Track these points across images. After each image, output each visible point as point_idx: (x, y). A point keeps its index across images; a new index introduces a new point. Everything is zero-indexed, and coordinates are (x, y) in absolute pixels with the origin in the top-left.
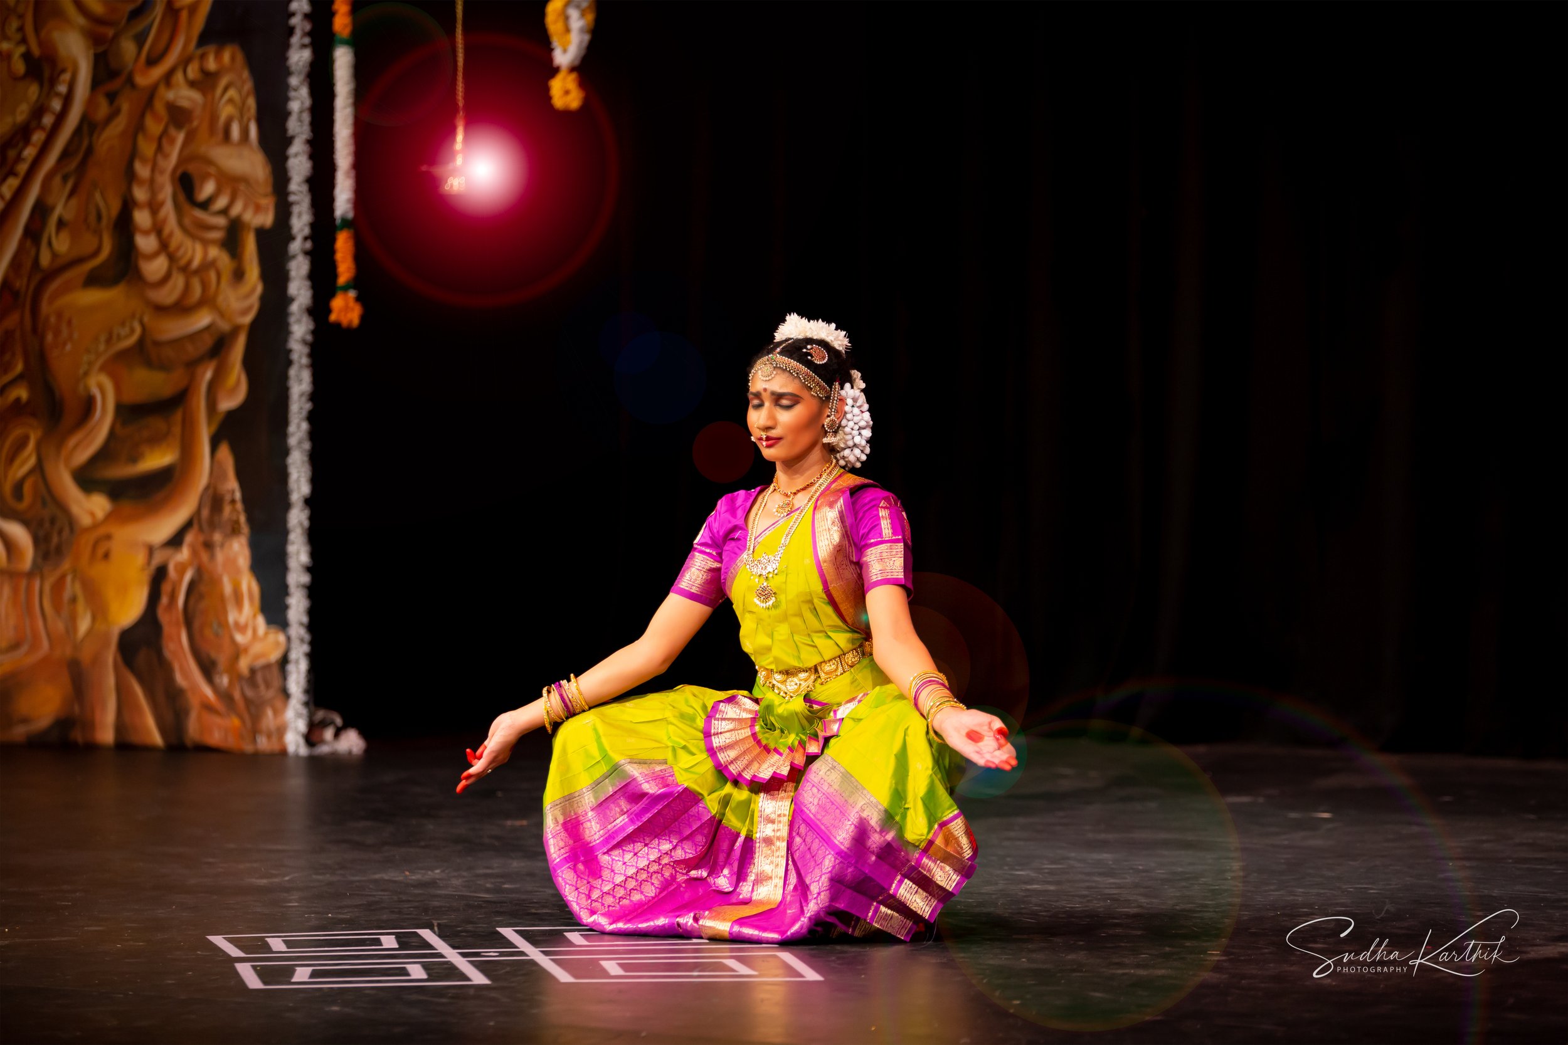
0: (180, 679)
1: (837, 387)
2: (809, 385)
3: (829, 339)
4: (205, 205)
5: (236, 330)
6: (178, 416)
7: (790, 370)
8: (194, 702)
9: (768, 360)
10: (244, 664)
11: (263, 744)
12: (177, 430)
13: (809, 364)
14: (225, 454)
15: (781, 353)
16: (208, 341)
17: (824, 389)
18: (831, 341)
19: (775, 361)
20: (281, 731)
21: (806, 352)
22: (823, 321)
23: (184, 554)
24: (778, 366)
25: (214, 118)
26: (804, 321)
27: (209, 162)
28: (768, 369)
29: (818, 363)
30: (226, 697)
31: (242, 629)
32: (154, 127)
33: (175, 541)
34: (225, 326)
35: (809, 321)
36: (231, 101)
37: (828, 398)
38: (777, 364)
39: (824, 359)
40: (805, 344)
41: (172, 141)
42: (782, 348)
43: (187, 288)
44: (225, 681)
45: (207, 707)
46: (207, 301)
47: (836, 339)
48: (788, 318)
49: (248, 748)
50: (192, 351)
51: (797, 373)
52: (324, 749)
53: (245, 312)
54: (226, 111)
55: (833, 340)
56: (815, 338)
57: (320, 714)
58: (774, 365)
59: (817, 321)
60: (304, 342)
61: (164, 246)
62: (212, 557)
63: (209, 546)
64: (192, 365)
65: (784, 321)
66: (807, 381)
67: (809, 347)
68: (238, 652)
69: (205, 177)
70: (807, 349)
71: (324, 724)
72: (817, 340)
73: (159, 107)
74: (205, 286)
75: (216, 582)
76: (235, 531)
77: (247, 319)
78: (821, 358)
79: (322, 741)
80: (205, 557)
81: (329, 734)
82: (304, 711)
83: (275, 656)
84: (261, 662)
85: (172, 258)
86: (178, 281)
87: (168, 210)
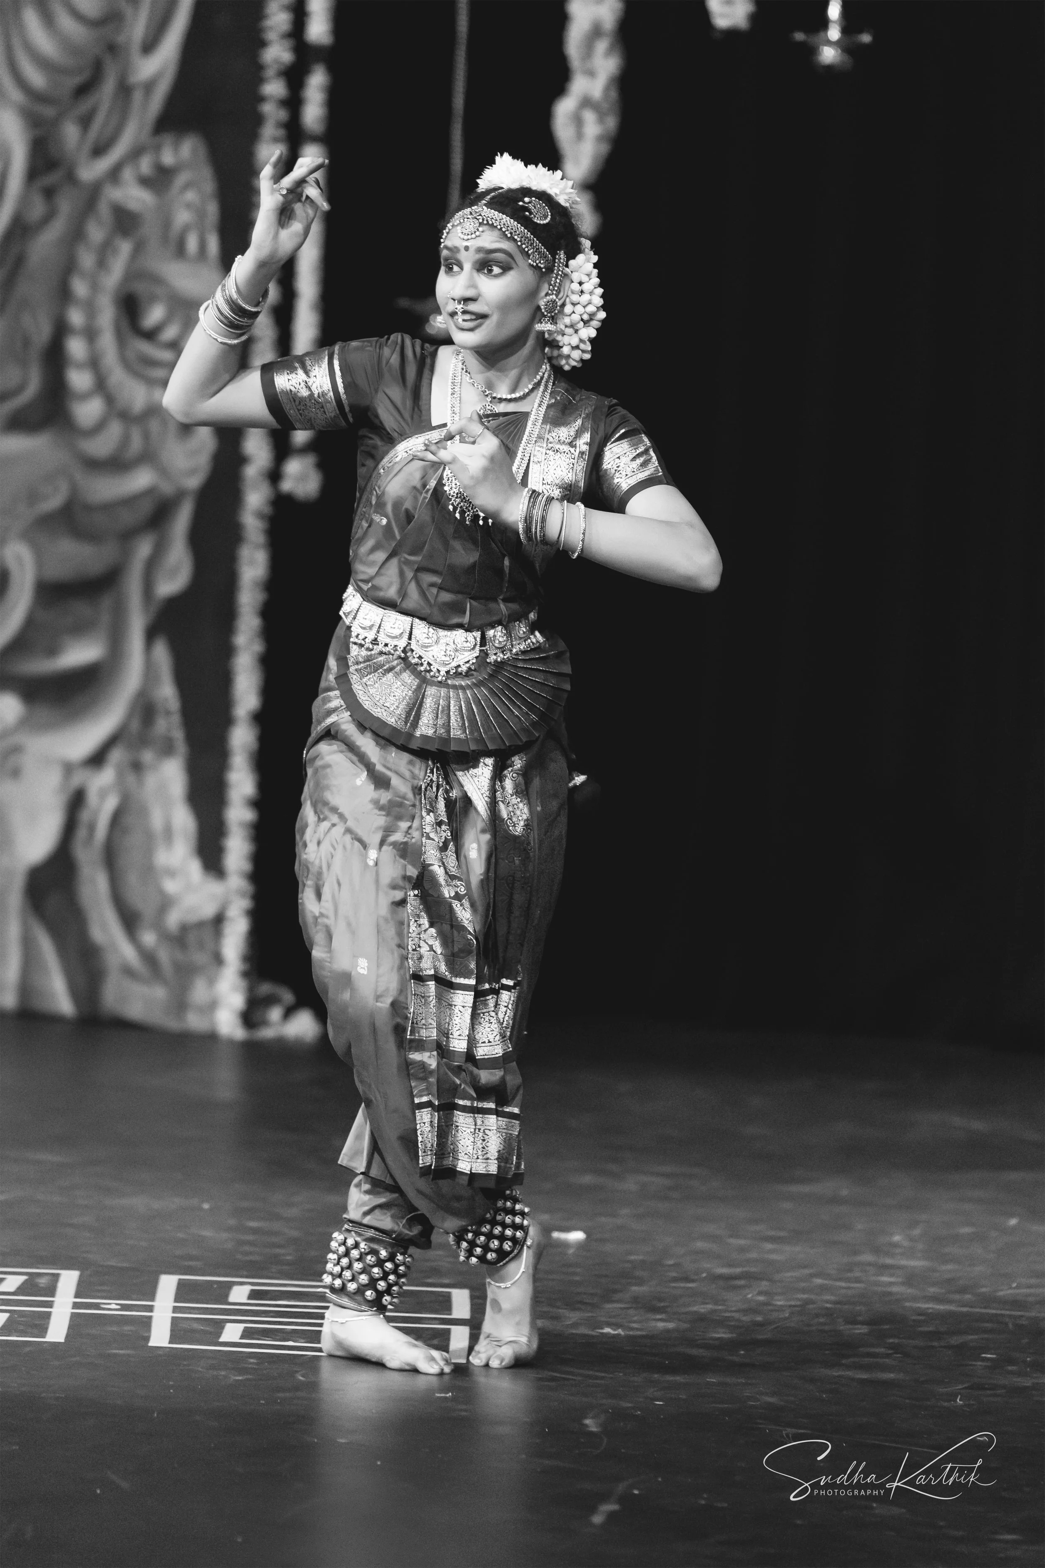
0: (97, 934)
1: (562, 256)
2: (526, 249)
3: (552, 191)
4: (150, 335)
5: (180, 495)
6: (106, 602)
7: (501, 228)
8: (112, 962)
9: (471, 213)
10: (173, 919)
11: (194, 1022)
12: (105, 618)
13: (527, 223)
14: (162, 652)
15: (490, 205)
16: (146, 508)
17: (545, 257)
18: (556, 194)
19: (480, 215)
20: (212, 1006)
21: (522, 206)
22: (544, 166)
23: (106, 777)
24: (485, 222)
25: (167, 224)
26: (519, 164)
27: (157, 280)
28: (470, 225)
29: (538, 222)
30: (149, 958)
31: (171, 873)
32: (96, 233)
33: (97, 760)
34: (167, 489)
35: (526, 166)
36: (188, 206)
37: (550, 270)
38: (483, 220)
39: (546, 218)
40: (520, 196)
41: (115, 251)
42: (491, 199)
43: (125, 441)
44: (149, 938)
45: (128, 972)
46: (148, 457)
47: (562, 192)
48: (498, 159)
49: (172, 1024)
50: (128, 518)
51: (511, 233)
52: (267, 1033)
53: (192, 472)
54: (182, 217)
55: (558, 193)
56: (534, 188)
57: (265, 988)
58: (481, 221)
59: (536, 166)
60: (260, 515)
61: (101, 385)
62: (140, 782)
63: (137, 767)
64: (128, 536)
65: (492, 162)
66: (525, 244)
67: (527, 200)
68: (166, 903)
69: (153, 299)
70: (524, 202)
71: (270, 1001)
72: (536, 191)
73: (104, 209)
74: (146, 436)
75: (144, 812)
76: (167, 749)
77: (194, 482)
78: (542, 217)
79: (264, 1023)
80: (131, 779)
81: (275, 1014)
82: (242, 984)
83: (208, 911)
84: (193, 918)
85: (110, 400)
86: (115, 429)
87: (107, 342)
